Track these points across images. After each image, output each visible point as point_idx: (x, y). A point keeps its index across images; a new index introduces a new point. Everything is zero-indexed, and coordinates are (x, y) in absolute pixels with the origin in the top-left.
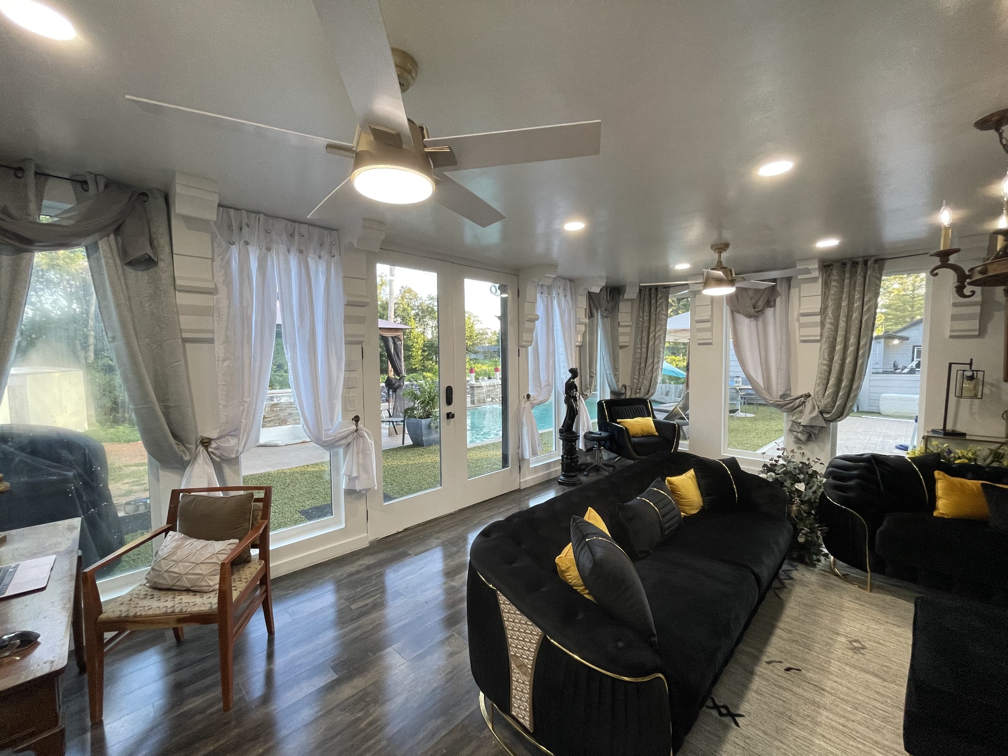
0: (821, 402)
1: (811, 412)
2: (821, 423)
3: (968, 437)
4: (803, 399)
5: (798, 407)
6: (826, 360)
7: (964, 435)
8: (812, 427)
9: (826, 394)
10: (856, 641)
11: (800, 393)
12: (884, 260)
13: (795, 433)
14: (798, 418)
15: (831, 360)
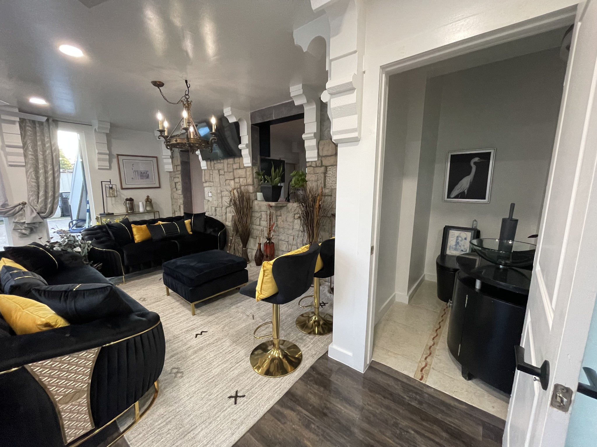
0: (37, 207)
1: (31, 214)
2: (39, 219)
3: (114, 215)
4: (21, 206)
5: (18, 212)
6: (34, 179)
7: (113, 214)
8: (34, 223)
9: (40, 201)
10: (141, 298)
11: (16, 203)
12: (57, 121)
13: (19, 231)
14: (20, 220)
15: (37, 178)
